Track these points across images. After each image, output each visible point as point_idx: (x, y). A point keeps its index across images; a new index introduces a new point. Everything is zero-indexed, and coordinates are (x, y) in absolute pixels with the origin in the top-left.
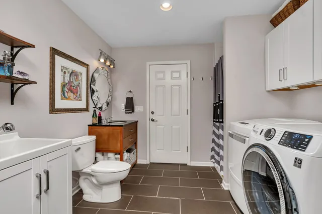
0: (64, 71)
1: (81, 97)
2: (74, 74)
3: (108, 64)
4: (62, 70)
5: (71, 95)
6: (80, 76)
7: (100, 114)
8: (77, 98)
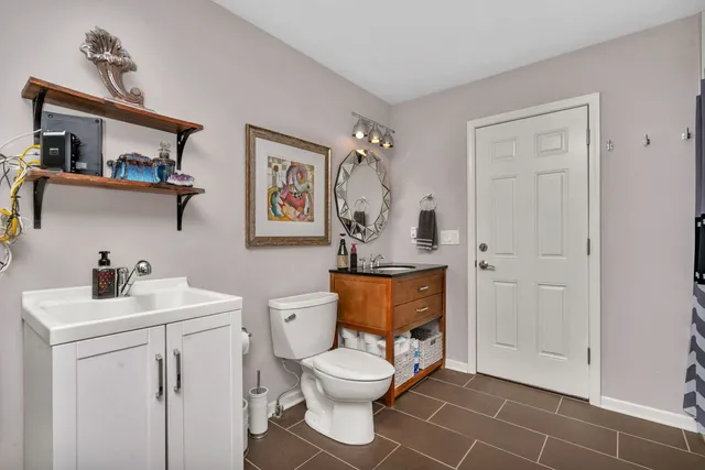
0: (274, 165)
1: (312, 215)
2: (296, 169)
3: (375, 140)
4: (270, 165)
5: (290, 210)
6: (309, 173)
7: (354, 248)
8: (302, 216)
